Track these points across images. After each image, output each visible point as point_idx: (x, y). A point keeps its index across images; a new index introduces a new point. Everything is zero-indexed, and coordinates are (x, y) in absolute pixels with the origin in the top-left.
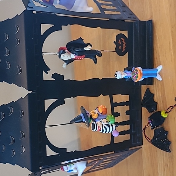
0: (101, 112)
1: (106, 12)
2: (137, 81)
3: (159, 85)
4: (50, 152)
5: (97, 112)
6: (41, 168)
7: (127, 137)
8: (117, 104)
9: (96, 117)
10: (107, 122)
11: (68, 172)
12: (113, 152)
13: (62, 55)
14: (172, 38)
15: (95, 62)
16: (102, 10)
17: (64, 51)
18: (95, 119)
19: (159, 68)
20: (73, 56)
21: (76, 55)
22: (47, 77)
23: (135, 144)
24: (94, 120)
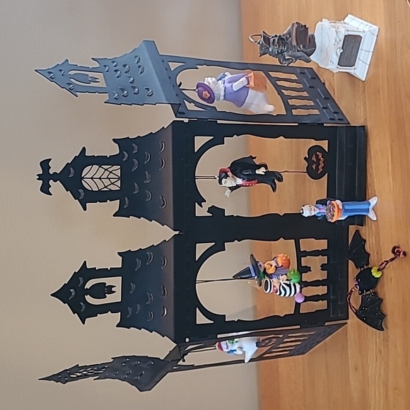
0: (280, 265)
1: (295, 112)
2: (333, 221)
3: (373, 226)
4: (201, 319)
5: (274, 264)
6: (187, 340)
7: (322, 305)
8: (306, 254)
9: (273, 272)
10: (287, 280)
11: (228, 352)
12: (299, 327)
13: (223, 180)
14: (392, 157)
15: (274, 190)
16: (289, 108)
17: (226, 173)
18: (271, 274)
19: (373, 201)
20: (240, 181)
21: (244, 179)
22: (201, 211)
23: (335, 316)
24: (270, 276)
